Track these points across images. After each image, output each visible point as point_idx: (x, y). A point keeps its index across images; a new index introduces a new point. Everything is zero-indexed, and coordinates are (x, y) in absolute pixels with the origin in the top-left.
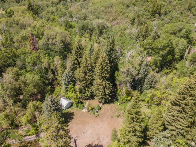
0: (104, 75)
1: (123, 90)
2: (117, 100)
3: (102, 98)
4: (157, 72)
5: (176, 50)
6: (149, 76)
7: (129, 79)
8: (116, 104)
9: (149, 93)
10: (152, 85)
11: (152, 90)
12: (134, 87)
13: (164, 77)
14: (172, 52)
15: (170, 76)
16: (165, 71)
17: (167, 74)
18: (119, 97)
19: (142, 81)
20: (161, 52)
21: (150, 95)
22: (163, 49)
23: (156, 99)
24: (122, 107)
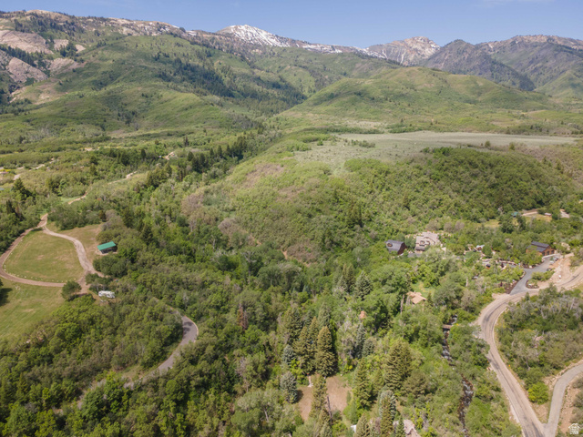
0: (327, 346)
1: (344, 359)
2: (338, 371)
3: (325, 371)
4: (373, 334)
5: (388, 307)
6: (366, 342)
7: (350, 347)
8: (339, 376)
9: (369, 358)
10: (371, 350)
11: (372, 356)
12: (354, 355)
13: (381, 340)
14: (384, 310)
15: (386, 338)
16: (381, 331)
17: (383, 335)
18: (340, 368)
19: (360, 347)
20: (373, 313)
21: (370, 361)
22: (375, 309)
23: (376, 364)
24: (346, 377)
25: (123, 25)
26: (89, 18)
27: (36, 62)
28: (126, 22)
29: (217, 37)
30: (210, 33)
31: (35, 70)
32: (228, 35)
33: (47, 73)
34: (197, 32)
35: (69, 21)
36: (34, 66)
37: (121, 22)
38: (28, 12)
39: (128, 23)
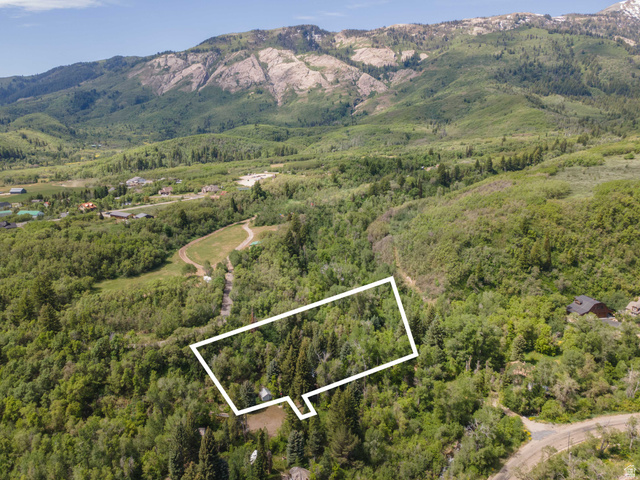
25: (475, 25)
26: (442, 23)
27: (381, 76)
28: (480, 20)
29: (595, 18)
30: (585, 15)
31: (377, 83)
32: (615, 14)
33: (388, 85)
34: (568, 16)
35: (422, 31)
36: (379, 79)
37: (474, 21)
38: (388, 27)
39: (482, 21)
